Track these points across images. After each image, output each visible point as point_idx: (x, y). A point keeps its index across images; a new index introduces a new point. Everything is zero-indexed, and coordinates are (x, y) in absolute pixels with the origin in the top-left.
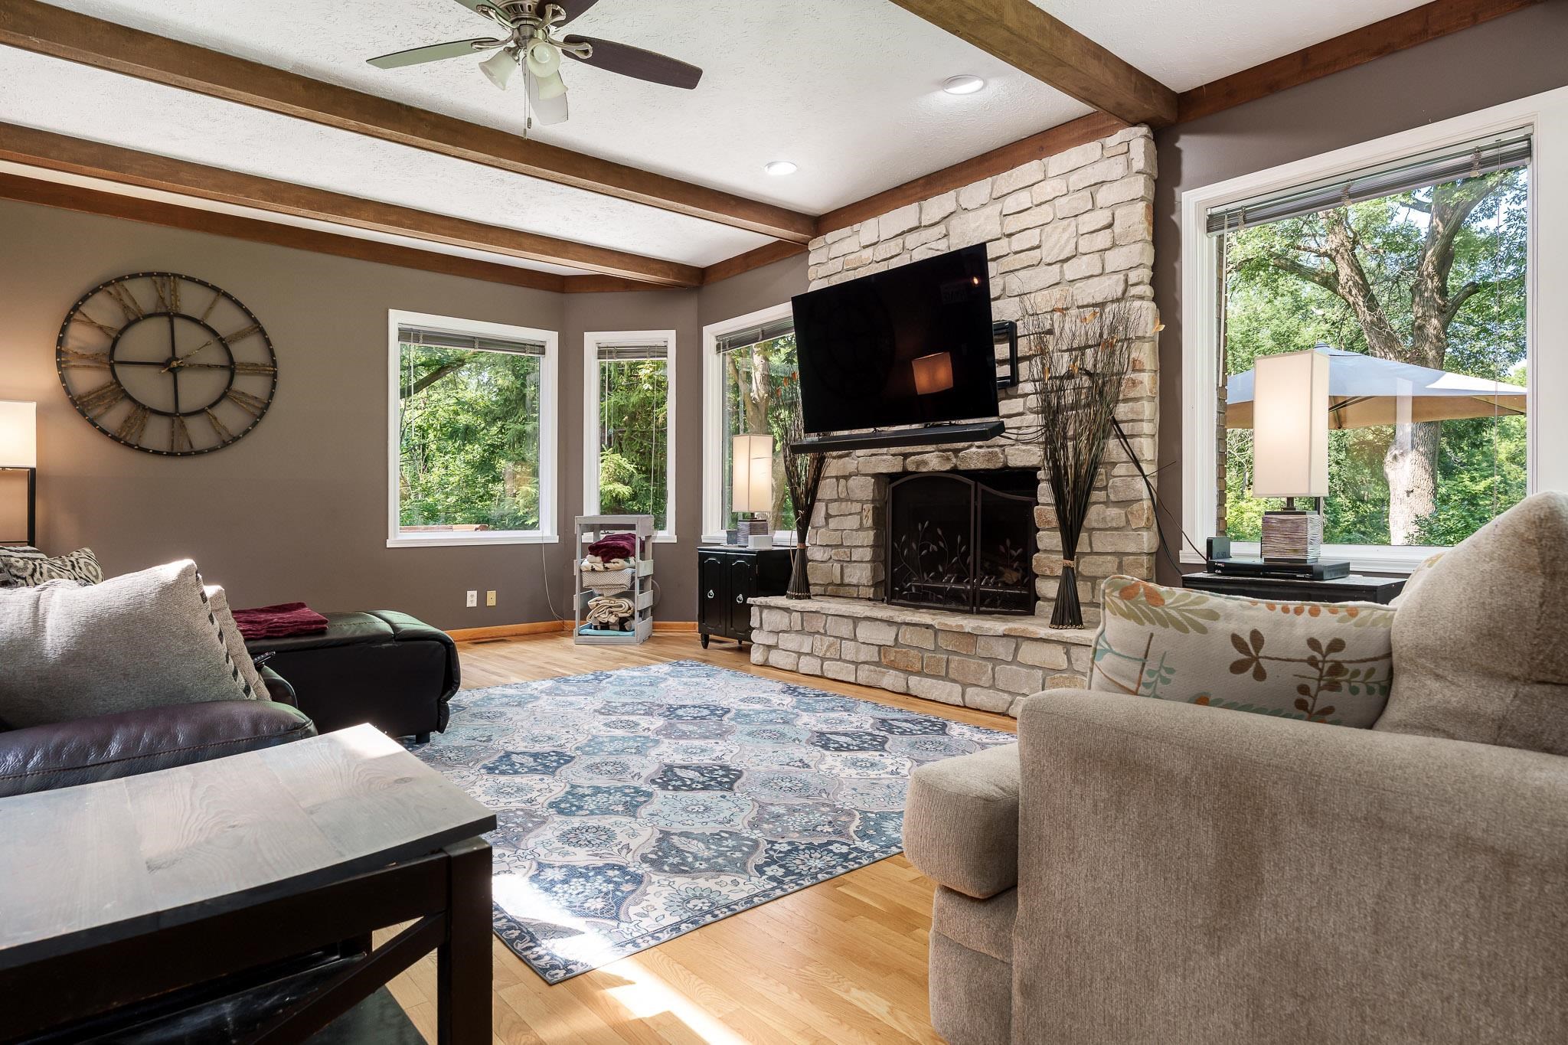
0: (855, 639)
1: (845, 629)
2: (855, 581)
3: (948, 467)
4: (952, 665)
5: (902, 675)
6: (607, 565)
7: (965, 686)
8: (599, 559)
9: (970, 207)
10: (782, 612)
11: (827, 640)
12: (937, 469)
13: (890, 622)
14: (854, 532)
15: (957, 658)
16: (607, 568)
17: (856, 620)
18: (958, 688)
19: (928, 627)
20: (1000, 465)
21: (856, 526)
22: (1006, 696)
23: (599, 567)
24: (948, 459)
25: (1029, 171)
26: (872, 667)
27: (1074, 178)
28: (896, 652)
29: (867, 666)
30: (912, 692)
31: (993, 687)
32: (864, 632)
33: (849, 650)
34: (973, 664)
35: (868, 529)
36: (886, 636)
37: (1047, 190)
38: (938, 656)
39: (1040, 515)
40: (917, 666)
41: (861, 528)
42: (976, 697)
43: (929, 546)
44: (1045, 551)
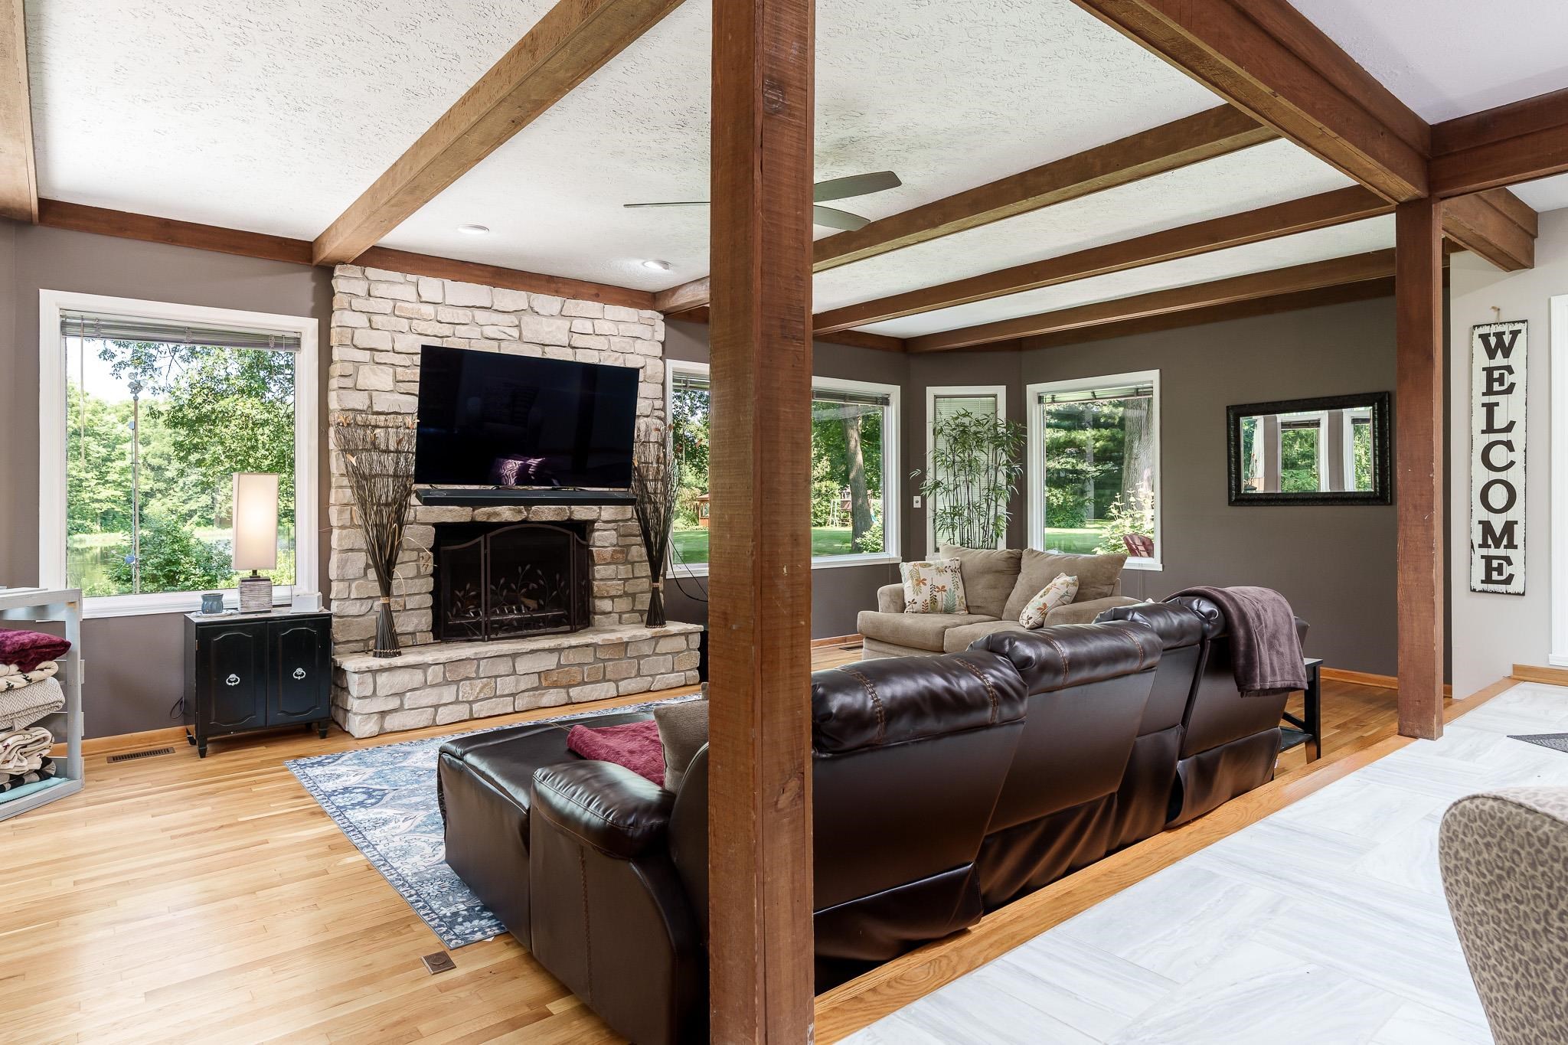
0: (514, 673)
1: (503, 667)
2: (410, 629)
3: (519, 518)
4: (608, 669)
5: (562, 690)
6: (32, 675)
7: (616, 681)
8: (14, 668)
9: (541, 312)
10: (410, 670)
11: (479, 684)
12: (509, 520)
13: (550, 650)
14: (410, 581)
15: (611, 663)
16: (30, 681)
17: (514, 656)
18: (613, 685)
19: (587, 646)
20: (566, 518)
21: (413, 573)
22: (650, 678)
23: (18, 680)
24: (520, 512)
25: (591, 307)
26: (531, 693)
27: (622, 326)
28: (558, 673)
29: (527, 694)
30: (574, 701)
31: (638, 675)
32: (522, 666)
33: (506, 685)
34: (624, 663)
35: (425, 576)
36: (549, 662)
37: (604, 327)
38: (597, 666)
39: (599, 555)
40: (579, 678)
41: (419, 576)
42: (625, 686)
43: (528, 585)
44: (601, 580)
